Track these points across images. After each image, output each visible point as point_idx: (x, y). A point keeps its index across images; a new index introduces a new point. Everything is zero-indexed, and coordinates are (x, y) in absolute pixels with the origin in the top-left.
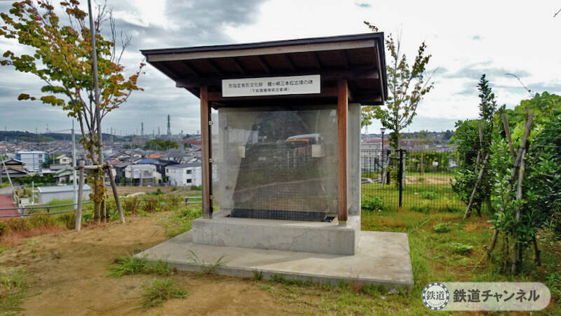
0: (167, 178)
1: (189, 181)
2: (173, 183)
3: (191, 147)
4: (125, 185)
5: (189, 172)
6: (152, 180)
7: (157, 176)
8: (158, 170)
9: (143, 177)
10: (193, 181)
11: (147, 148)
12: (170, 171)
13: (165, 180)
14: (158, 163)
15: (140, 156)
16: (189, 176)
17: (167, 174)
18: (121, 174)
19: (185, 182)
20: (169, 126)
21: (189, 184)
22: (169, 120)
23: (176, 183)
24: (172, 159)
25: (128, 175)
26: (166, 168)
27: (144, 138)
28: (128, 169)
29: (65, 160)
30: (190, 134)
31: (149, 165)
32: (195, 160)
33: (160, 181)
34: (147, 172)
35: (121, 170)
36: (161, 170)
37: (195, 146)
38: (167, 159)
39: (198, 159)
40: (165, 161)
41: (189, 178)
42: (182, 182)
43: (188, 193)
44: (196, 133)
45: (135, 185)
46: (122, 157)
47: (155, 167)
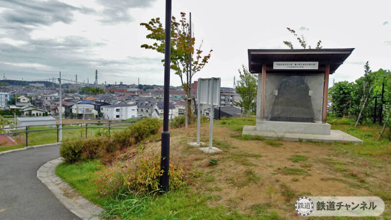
0: (102, 114)
1: (118, 116)
2: (106, 117)
3: (113, 93)
4: (72, 118)
5: (118, 110)
6: (91, 115)
7: (95, 112)
8: (95, 109)
9: (85, 113)
10: (120, 116)
12: (104, 109)
13: (100, 115)
14: (95, 103)
15: (79, 98)
16: (118, 113)
17: (101, 111)
18: (68, 111)
19: (115, 117)
20: (96, 78)
21: (118, 119)
23: (108, 117)
24: (102, 101)
25: (74, 111)
26: (101, 107)
27: (77, 85)
28: (74, 107)
29: (24, 100)
31: (89, 105)
32: (119, 102)
33: (97, 116)
34: (87, 110)
35: (69, 109)
36: (98, 109)
37: (116, 93)
38: (99, 101)
39: (122, 101)
41: (117, 114)
42: (113, 117)
43: (119, 124)
44: (114, 84)
45: (80, 118)
46: (66, 98)
47: (93, 106)
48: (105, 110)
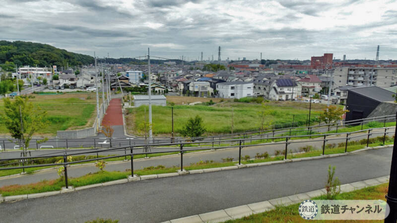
0: (217, 92)
1: (232, 94)
2: (221, 95)
3: (234, 69)
4: (189, 96)
5: (232, 88)
6: (206, 93)
7: (211, 90)
8: (211, 86)
9: (201, 91)
10: (235, 95)
11: (204, 69)
12: (219, 86)
13: (216, 93)
14: (211, 80)
15: (200, 76)
16: (233, 91)
17: (217, 89)
18: (186, 88)
19: (229, 95)
20: (219, 54)
21: (232, 97)
22: (219, 50)
23: (223, 95)
24: (221, 78)
25: (191, 89)
26: (217, 84)
27: (203, 62)
28: (191, 84)
29: (153, 77)
30: (233, 60)
31: (205, 82)
32: (236, 79)
33: (212, 93)
34: (203, 87)
35: (187, 85)
36: (213, 86)
37: (237, 69)
38: (217, 78)
39: (239, 78)
40: (216, 80)
41: (232, 93)
42: (227, 95)
43: (231, 104)
44: (238, 60)
45: (195, 96)
46: (188, 75)
47: (209, 84)
48: (220, 88)
